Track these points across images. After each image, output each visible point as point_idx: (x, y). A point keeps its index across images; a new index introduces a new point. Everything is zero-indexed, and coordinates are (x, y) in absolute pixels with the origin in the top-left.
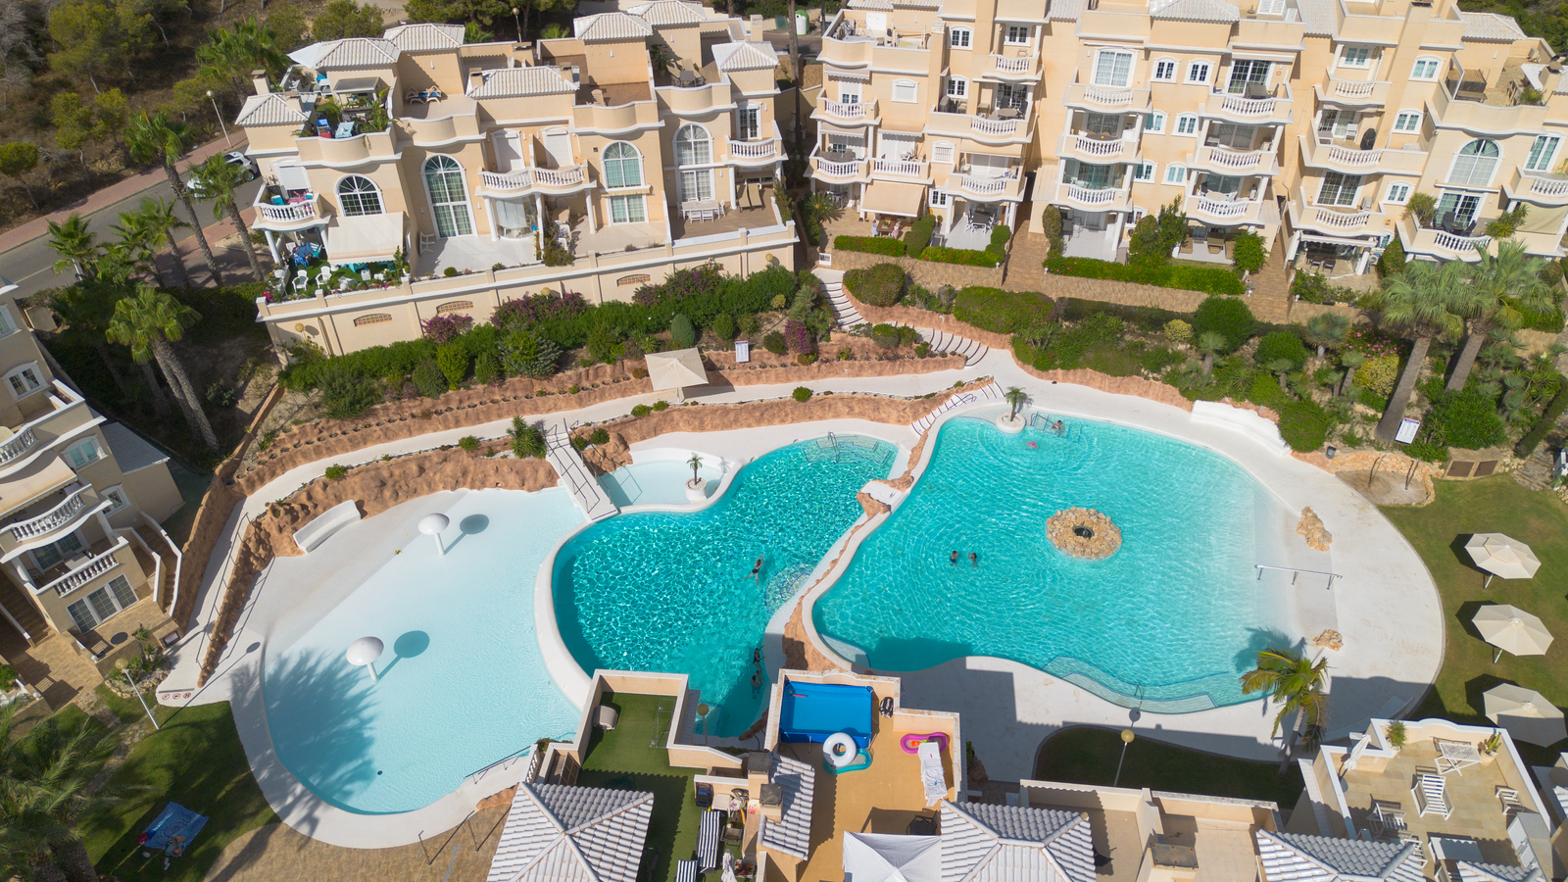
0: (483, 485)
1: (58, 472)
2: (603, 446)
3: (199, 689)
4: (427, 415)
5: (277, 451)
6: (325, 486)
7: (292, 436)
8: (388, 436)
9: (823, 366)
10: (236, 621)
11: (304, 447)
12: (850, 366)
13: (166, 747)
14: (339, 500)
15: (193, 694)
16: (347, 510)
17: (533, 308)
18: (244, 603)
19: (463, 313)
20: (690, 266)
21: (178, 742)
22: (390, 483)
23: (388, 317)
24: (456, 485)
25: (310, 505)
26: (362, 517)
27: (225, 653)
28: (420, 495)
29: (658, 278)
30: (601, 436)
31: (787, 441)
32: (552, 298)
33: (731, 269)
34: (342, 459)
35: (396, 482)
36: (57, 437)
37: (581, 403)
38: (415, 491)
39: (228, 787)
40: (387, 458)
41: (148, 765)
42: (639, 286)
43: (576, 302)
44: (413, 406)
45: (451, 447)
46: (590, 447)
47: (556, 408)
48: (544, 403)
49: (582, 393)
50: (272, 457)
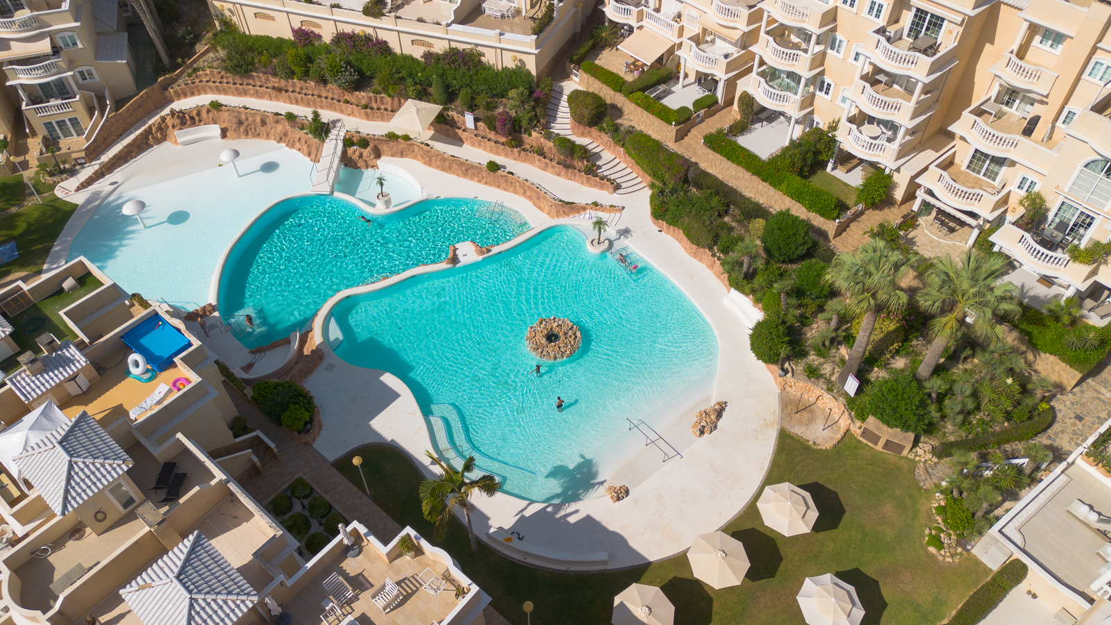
0: (293, 146)
1: (44, 46)
2: (362, 150)
3: (73, 193)
4: (279, 90)
5: (197, 80)
6: (208, 111)
7: (206, 75)
8: (257, 95)
9: (522, 152)
10: (120, 166)
11: (211, 84)
12: (539, 161)
13: (36, 214)
14: (215, 122)
15: (70, 193)
16: (215, 130)
17: (354, 42)
18: (132, 159)
19: (317, 31)
20: (461, 47)
21: (43, 214)
22: (246, 124)
23: (272, 18)
24: (280, 140)
25: (197, 118)
26: (223, 138)
27: (101, 180)
28: (260, 138)
29: (439, 48)
30: (364, 143)
31: (470, 195)
32: (368, 38)
33: (490, 58)
34: (223, 99)
35: (249, 125)
36: (51, 26)
37: (368, 117)
38: (259, 135)
39: (40, 246)
40: (246, 108)
41: (23, 219)
42: (426, 49)
43: (383, 48)
44: (274, 81)
45: (281, 115)
46: (355, 147)
47: (351, 114)
48: (346, 108)
49: (368, 110)
50: (193, 83)
